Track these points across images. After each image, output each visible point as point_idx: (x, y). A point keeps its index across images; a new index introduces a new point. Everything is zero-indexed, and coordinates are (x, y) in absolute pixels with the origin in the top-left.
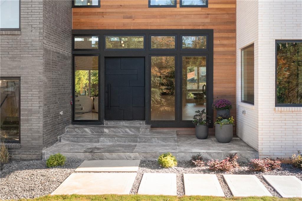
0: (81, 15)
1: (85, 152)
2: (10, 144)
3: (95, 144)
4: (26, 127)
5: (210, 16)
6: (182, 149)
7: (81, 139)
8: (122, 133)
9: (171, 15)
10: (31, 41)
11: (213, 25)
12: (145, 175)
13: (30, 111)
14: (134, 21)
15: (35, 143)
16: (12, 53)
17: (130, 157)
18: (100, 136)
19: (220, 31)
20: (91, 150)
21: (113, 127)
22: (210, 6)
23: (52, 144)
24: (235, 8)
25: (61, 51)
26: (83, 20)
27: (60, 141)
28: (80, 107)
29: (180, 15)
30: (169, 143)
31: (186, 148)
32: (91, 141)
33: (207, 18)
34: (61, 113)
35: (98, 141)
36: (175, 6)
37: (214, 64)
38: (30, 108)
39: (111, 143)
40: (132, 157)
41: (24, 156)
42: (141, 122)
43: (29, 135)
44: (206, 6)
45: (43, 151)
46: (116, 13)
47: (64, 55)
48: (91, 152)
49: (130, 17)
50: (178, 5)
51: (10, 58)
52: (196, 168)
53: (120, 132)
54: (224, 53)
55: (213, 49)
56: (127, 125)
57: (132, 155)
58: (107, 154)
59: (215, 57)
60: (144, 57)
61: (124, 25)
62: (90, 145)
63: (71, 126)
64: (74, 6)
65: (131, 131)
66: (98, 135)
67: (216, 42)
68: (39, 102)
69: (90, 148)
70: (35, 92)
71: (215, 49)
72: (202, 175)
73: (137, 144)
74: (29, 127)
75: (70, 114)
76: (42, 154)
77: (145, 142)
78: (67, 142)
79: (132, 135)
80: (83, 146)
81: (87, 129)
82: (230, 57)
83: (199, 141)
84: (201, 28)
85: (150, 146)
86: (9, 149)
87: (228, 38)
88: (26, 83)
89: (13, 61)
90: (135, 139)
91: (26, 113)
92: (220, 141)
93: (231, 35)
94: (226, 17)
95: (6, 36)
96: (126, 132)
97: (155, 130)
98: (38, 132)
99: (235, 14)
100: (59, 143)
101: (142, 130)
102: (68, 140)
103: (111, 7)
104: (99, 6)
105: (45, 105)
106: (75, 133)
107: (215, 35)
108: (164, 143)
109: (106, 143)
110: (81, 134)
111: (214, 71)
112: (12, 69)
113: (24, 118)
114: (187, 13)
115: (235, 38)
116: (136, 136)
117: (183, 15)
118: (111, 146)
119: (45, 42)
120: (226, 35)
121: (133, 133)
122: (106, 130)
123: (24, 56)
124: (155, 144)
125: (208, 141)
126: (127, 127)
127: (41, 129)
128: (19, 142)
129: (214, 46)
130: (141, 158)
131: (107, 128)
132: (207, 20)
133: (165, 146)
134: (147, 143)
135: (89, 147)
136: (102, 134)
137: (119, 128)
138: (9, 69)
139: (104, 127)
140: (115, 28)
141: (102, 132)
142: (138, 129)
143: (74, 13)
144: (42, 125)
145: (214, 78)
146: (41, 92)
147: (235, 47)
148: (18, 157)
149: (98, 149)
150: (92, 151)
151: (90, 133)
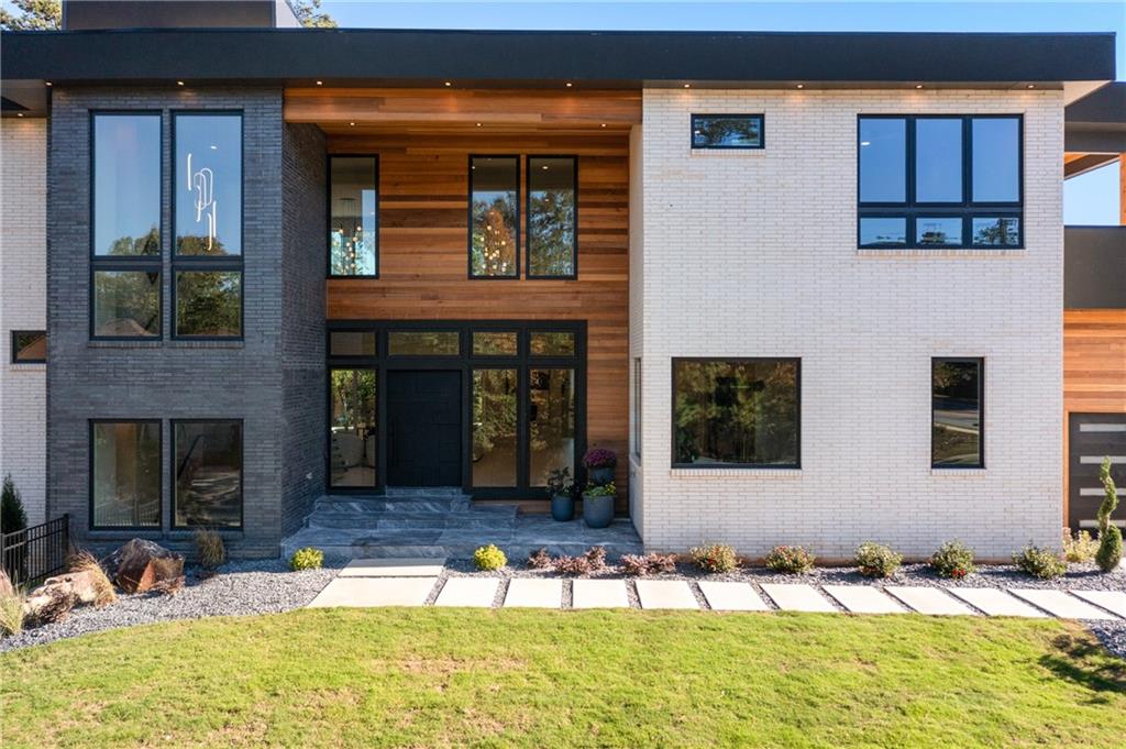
0: (343, 292)
1: (354, 545)
2: (226, 533)
3: (370, 531)
4: (253, 504)
5: (580, 295)
6: (520, 539)
7: (345, 522)
8: (418, 511)
9: (510, 294)
10: (260, 358)
11: (588, 312)
12: (451, 580)
13: (260, 476)
14: (440, 305)
15: (268, 530)
16: (230, 379)
17: (430, 554)
18: (378, 516)
19: (598, 323)
20: (362, 542)
21: (402, 500)
22: (581, 277)
23: (294, 531)
24: (628, 282)
25: (308, 367)
26: (346, 302)
27: (307, 526)
28: (340, 460)
29: (526, 293)
30: (501, 529)
31: (526, 538)
32: (362, 526)
33: (575, 298)
34: (309, 476)
35: (375, 527)
36: (517, 277)
37: (589, 383)
38: (259, 471)
39: (398, 530)
40: (433, 553)
41: (250, 553)
42: (455, 490)
43: (259, 516)
44: (574, 278)
45: (282, 545)
46: (409, 288)
47: (313, 371)
48: (363, 545)
49: (434, 298)
50: (523, 276)
51: (225, 387)
52: (535, 571)
53: (415, 509)
54: (608, 364)
55: (586, 356)
56: (429, 495)
57: (433, 550)
58: (390, 549)
59: (590, 370)
60: (461, 371)
61: (423, 311)
62: (360, 533)
63: (324, 497)
64: (329, 276)
65: (434, 506)
66: (375, 515)
67: (592, 343)
68: (276, 461)
69: (361, 539)
70: (269, 444)
71: (590, 357)
72: (541, 580)
73: (445, 531)
74: (258, 504)
75: (322, 475)
76: (280, 549)
77: (457, 527)
78: (319, 528)
79: (435, 515)
80: (349, 535)
81: (354, 505)
82: (616, 371)
83: (555, 524)
84: (564, 317)
85: (465, 534)
86: (224, 541)
87: (613, 337)
88: (253, 429)
89: (231, 392)
90: (440, 521)
91: (253, 479)
92: (591, 525)
93: (619, 331)
94: (611, 297)
95: (218, 350)
96: (426, 509)
97: (479, 504)
98: (274, 512)
99: (627, 292)
100: (304, 531)
101: (454, 506)
102: (321, 525)
103: (399, 277)
104: (376, 277)
105: (285, 465)
106: (333, 512)
107: (591, 330)
108: (491, 529)
109: (389, 530)
110: (343, 512)
111: (589, 397)
112: (229, 406)
113: (249, 488)
114: (540, 290)
115: (627, 336)
116: (442, 517)
117: (531, 293)
118: (396, 534)
119: (284, 358)
120: (609, 330)
121: (438, 511)
122: (389, 506)
123: (250, 383)
124: (474, 530)
125: (572, 526)
126: (428, 499)
127: (278, 508)
128: (241, 529)
129: (589, 350)
130: (448, 554)
131: (392, 501)
132: (577, 304)
133: (491, 534)
134: (462, 530)
135: (360, 536)
136: (381, 513)
137: (412, 502)
138: (225, 405)
139: (385, 500)
140: (407, 317)
141: (382, 509)
142: (446, 502)
143: (331, 288)
144: (280, 500)
145: (589, 409)
146: (278, 443)
147: (628, 352)
148: (238, 554)
149: (376, 540)
150: (364, 543)
151: (360, 510)
